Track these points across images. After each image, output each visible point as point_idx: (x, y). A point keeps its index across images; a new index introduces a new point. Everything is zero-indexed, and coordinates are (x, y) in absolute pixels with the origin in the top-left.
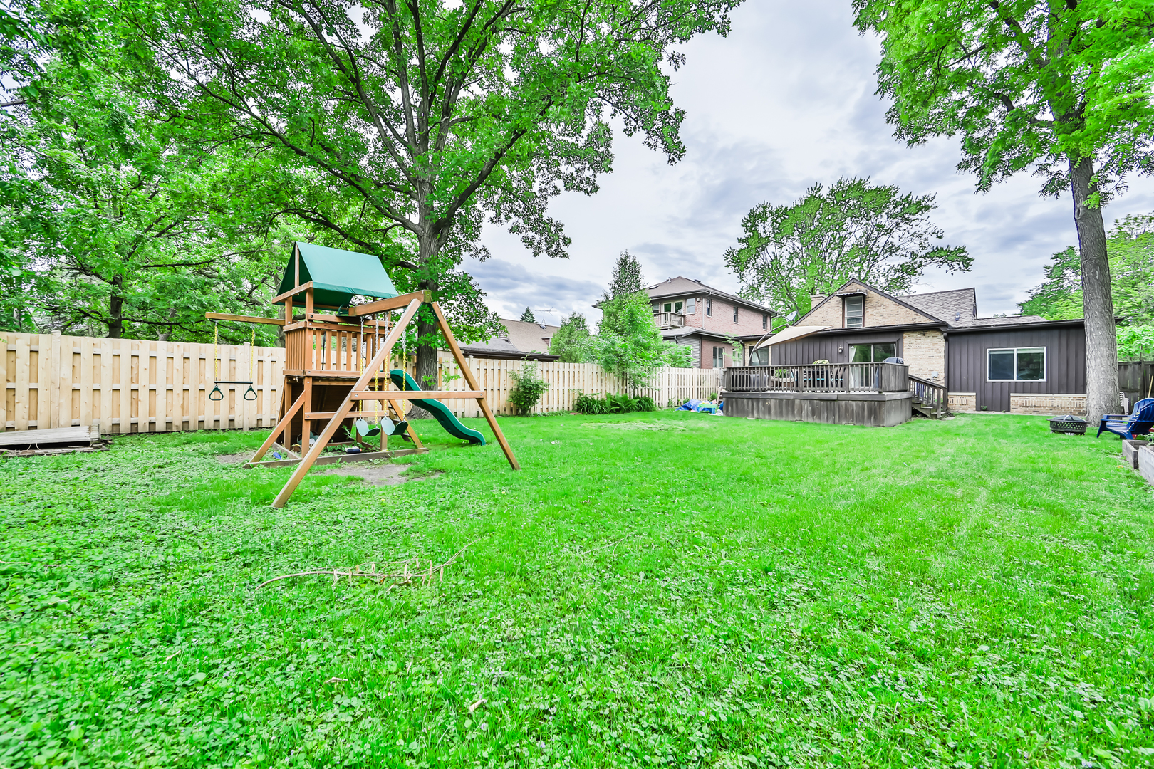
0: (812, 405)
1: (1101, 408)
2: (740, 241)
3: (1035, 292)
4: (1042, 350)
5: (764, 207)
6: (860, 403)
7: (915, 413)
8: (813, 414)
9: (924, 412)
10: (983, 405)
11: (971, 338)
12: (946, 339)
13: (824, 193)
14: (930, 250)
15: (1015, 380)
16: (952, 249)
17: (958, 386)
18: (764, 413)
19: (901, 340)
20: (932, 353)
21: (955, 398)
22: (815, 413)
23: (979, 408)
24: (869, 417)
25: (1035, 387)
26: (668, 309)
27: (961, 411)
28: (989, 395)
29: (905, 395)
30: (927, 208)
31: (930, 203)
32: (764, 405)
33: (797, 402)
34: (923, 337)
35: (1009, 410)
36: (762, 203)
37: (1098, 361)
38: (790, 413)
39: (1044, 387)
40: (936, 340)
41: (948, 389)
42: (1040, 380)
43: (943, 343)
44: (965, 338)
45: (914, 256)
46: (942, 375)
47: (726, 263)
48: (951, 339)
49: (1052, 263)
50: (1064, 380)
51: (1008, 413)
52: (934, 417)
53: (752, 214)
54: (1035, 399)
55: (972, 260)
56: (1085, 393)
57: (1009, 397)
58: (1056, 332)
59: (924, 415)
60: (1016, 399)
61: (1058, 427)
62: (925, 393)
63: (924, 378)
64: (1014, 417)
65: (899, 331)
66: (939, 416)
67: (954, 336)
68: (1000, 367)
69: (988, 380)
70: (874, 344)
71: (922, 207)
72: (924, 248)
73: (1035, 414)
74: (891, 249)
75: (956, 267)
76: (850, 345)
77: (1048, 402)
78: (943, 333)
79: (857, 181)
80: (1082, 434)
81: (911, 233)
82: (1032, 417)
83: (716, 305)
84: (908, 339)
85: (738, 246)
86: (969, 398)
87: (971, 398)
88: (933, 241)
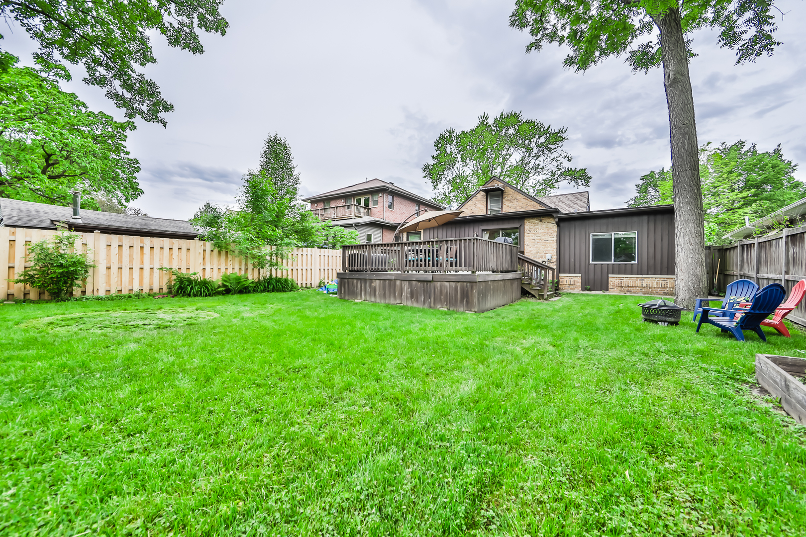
0: (411, 286)
1: (689, 290)
2: (433, 157)
3: (630, 203)
4: (634, 234)
5: (450, 132)
6: (453, 284)
7: (525, 293)
8: (412, 297)
9: (533, 292)
10: (588, 286)
11: (578, 223)
12: (558, 224)
13: (491, 121)
14: (563, 170)
15: (613, 262)
16: (577, 170)
17: (567, 268)
18: (370, 295)
19: (522, 225)
20: (547, 237)
21: (566, 279)
22: (413, 295)
23: (584, 289)
24: (462, 301)
25: (629, 268)
26: (359, 202)
27: (569, 291)
28: (591, 276)
29: (510, 276)
30: (563, 139)
31: (563, 135)
32: (370, 286)
33: (398, 282)
34: (540, 223)
35: (607, 290)
36: (448, 129)
37: (687, 238)
38: (392, 295)
39: (635, 268)
40: (550, 225)
41: (559, 272)
42: (633, 262)
43: (555, 228)
44: (573, 223)
45: (553, 174)
46: (555, 258)
47: (424, 174)
48: (562, 224)
49: (641, 182)
50: (652, 262)
51: (606, 293)
52: (541, 297)
53: (442, 137)
54: (630, 280)
55: (590, 178)
56: (674, 274)
57: (608, 277)
58: (645, 218)
59: (533, 296)
60: (613, 280)
61: (651, 315)
62: (536, 274)
63: (540, 261)
64: (610, 297)
65: (521, 217)
66: (545, 297)
67: (565, 221)
68: (601, 250)
69: (591, 262)
70: (502, 229)
71: (557, 137)
72: (560, 169)
73: (628, 294)
74: (537, 169)
75: (580, 183)
76: (483, 230)
77: (639, 283)
78: (555, 218)
79: (513, 113)
80: (677, 324)
81: (552, 158)
82: (626, 297)
83: (397, 201)
84: (529, 225)
85: (432, 162)
86: (576, 279)
87: (577, 278)
88: (566, 164)
